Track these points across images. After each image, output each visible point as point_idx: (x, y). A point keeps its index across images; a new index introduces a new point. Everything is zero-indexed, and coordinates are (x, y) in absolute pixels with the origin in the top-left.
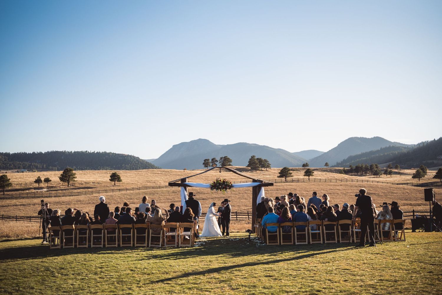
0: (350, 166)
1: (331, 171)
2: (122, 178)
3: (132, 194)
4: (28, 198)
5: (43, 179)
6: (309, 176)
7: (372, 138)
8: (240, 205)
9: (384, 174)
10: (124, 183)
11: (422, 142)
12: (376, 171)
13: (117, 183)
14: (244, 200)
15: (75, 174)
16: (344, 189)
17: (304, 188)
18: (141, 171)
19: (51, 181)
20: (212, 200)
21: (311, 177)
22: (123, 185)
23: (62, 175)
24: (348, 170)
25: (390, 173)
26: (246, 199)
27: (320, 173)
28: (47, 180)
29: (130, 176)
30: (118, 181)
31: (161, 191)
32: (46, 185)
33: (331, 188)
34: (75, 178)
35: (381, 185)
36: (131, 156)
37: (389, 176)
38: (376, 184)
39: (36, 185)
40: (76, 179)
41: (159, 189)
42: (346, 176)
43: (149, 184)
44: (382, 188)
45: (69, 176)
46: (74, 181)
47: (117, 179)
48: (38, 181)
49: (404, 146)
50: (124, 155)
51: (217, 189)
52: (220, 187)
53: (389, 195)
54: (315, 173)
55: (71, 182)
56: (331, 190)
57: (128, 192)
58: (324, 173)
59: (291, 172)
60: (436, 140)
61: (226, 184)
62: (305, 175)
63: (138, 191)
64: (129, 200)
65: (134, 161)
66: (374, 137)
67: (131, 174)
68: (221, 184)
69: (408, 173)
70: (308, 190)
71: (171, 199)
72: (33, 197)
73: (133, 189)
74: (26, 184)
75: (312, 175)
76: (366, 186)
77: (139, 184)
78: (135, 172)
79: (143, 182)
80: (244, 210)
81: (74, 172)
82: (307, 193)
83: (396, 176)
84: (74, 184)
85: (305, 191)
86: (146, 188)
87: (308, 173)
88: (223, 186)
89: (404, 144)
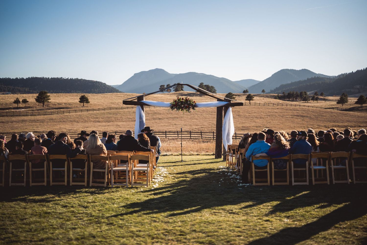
0: (283, 93)
1: (267, 97)
2: (89, 100)
3: (98, 113)
4: (7, 116)
5: (21, 100)
6: (250, 100)
7: (300, 70)
8: (192, 124)
9: (312, 100)
10: (92, 104)
11: (342, 74)
12: (305, 97)
13: (86, 105)
14: (195, 121)
15: (49, 96)
16: (281, 112)
17: (246, 111)
18: (107, 94)
19: (28, 102)
20: (167, 119)
21: (251, 101)
22: (91, 106)
23: (37, 97)
24: (281, 96)
25: (317, 99)
26: (196, 119)
27: (258, 98)
28: (25, 101)
29: (97, 98)
30: (86, 103)
31: (123, 111)
32: (24, 105)
33: (270, 110)
34: (49, 99)
35: (312, 109)
36: (99, 82)
37: (315, 102)
38: (307, 108)
39: (16, 105)
40: (50, 101)
41: (121, 110)
42: (281, 101)
43: (113, 106)
44: (313, 112)
45: (44, 98)
46: (49, 102)
47: (85, 101)
48: (17, 101)
49: (327, 77)
50: (93, 81)
51: (178, 109)
52: (183, 106)
53: (320, 118)
54: (255, 98)
55: (46, 103)
56: (269, 113)
57: (95, 112)
58: (262, 98)
59: (234, 97)
60: (354, 72)
61: (189, 103)
62: (246, 100)
63: (103, 111)
64: (95, 119)
65: (102, 87)
66: (302, 69)
67: (98, 97)
68: (184, 103)
69: (332, 100)
70: (250, 112)
71: (131, 119)
72: (12, 116)
73: (99, 109)
74: (6, 104)
75: (253, 100)
76: (299, 109)
77: (104, 105)
78: (102, 95)
79: (108, 104)
80: (195, 129)
81: (48, 94)
82: (249, 114)
83: (322, 101)
84: (48, 105)
85: (247, 113)
86: (110, 108)
87: (249, 98)
88: (186, 105)
89: (327, 76)
